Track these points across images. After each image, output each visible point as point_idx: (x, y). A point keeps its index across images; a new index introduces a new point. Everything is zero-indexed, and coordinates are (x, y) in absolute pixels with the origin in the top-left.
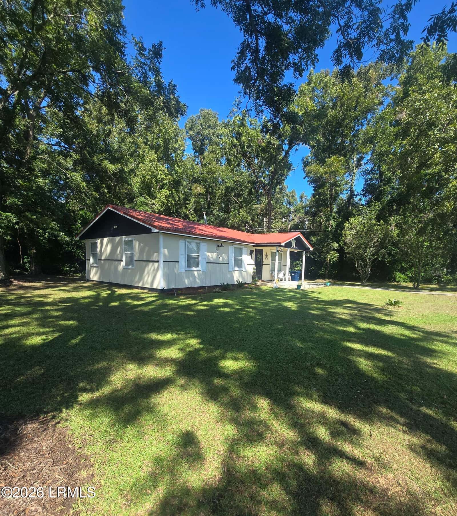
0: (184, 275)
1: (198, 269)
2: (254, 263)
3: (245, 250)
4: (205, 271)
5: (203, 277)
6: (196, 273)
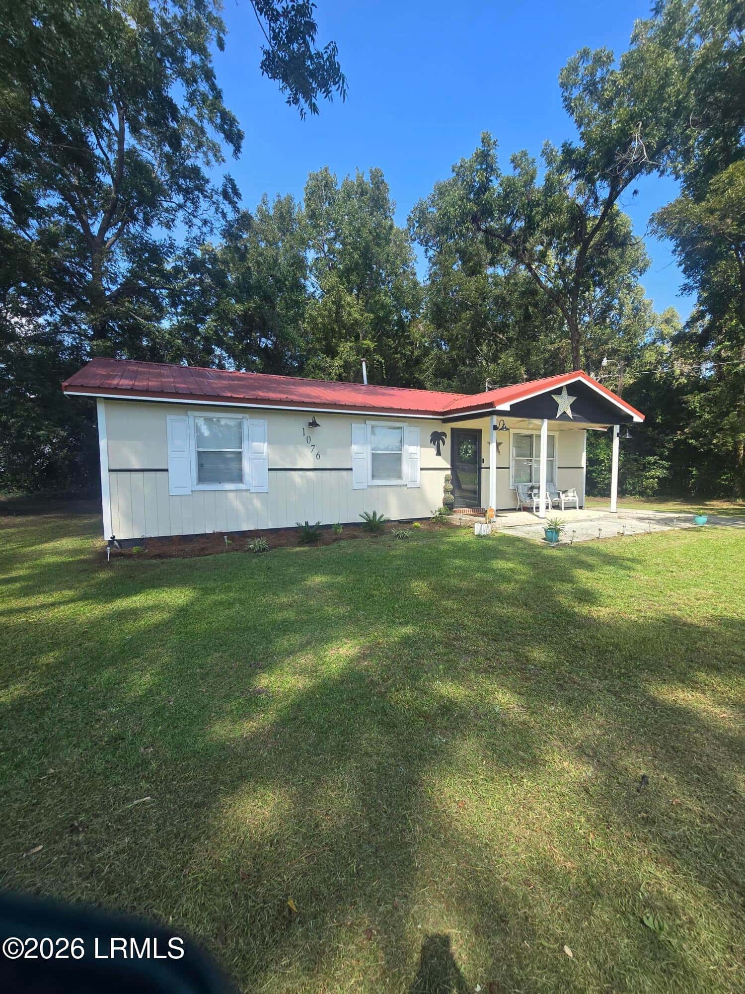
1: (239, 486)
2: (449, 466)
3: (416, 433)
4: (265, 489)
5: (260, 507)
6: (233, 497)
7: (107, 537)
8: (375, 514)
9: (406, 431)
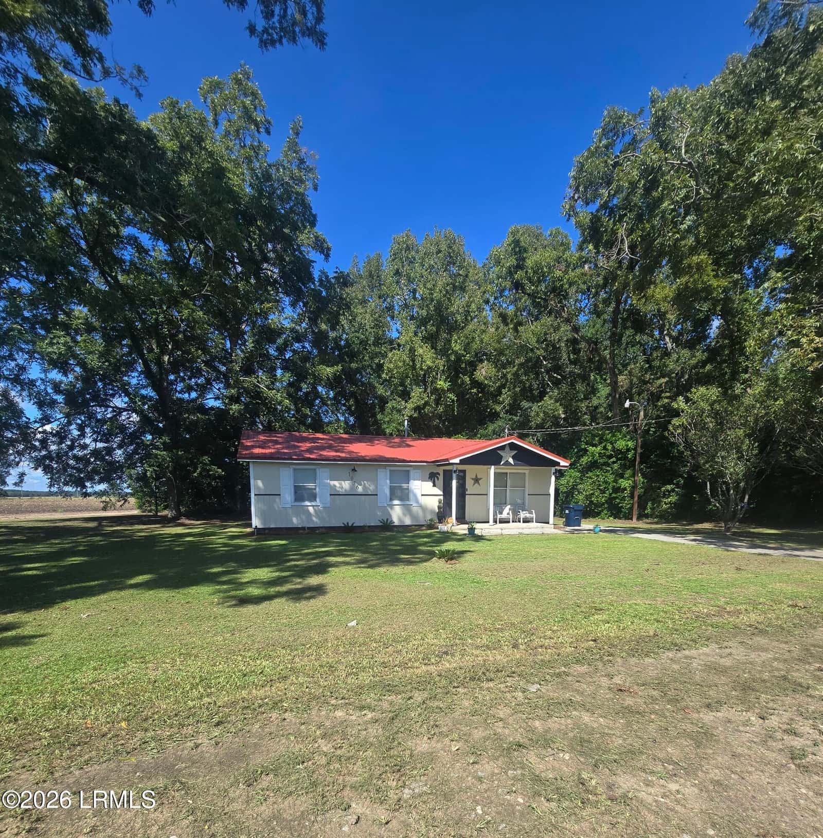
0: (290, 511)
1: (314, 504)
2: (442, 493)
3: (417, 473)
4: (328, 505)
5: (324, 514)
6: (311, 509)
7: (254, 526)
8: (387, 520)
9: (412, 473)
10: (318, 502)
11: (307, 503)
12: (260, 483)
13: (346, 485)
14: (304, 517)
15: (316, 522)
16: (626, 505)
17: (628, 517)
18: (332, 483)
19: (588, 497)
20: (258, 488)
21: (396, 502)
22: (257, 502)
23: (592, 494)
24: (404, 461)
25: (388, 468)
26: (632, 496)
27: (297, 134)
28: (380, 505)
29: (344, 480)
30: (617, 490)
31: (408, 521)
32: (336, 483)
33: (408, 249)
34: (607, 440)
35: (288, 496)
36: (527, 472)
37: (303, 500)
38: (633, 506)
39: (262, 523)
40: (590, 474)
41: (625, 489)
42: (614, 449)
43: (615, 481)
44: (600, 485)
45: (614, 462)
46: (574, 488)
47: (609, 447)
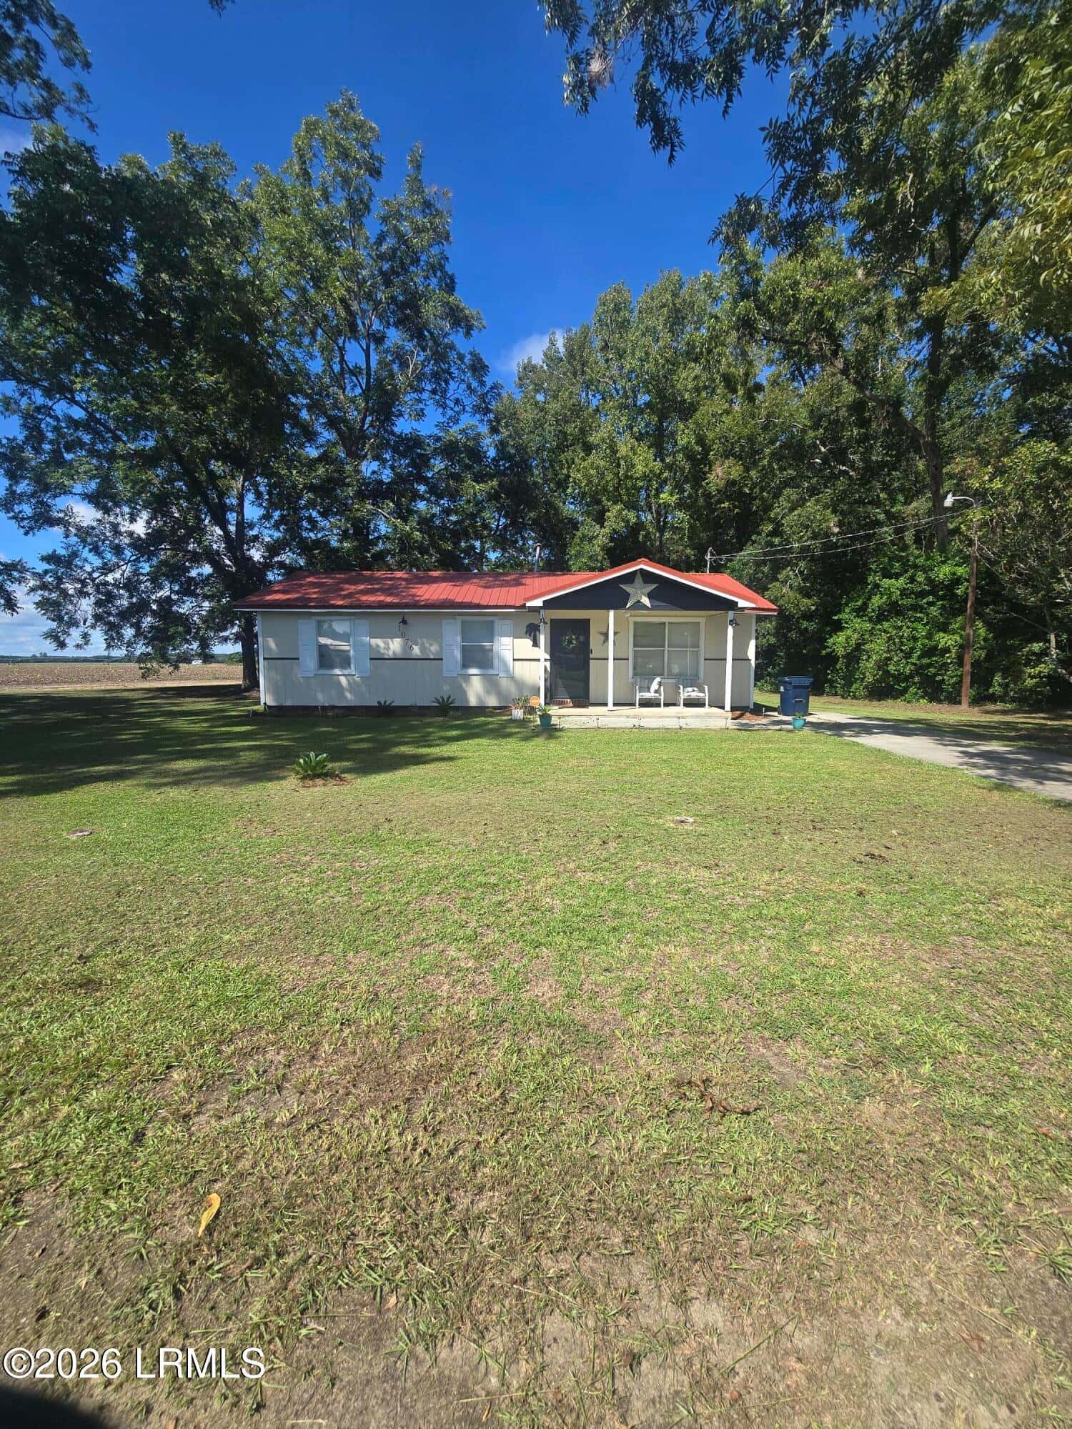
0: (313, 683)
1: (346, 672)
2: (548, 657)
3: (508, 625)
4: (368, 674)
5: (364, 689)
6: (343, 680)
7: (262, 703)
9: (498, 625)
10: (352, 670)
11: (337, 671)
12: (272, 644)
13: (395, 646)
14: (333, 692)
15: (350, 699)
16: (949, 678)
17: (954, 699)
18: (374, 641)
19: (882, 664)
20: (270, 650)
21: (473, 671)
22: (268, 669)
23: (890, 659)
24: (478, 606)
25: (460, 619)
26: (960, 660)
27: (418, 167)
28: (446, 674)
29: (392, 638)
30: (931, 651)
31: (492, 701)
32: (379, 642)
33: (617, 309)
34: (915, 566)
35: (310, 662)
36: (702, 621)
37: (332, 667)
38: (961, 681)
39: (275, 700)
40: (886, 624)
41: (947, 650)
42: (930, 581)
43: (929, 636)
44: (902, 643)
45: (931, 604)
46: (858, 647)
47: (921, 578)
